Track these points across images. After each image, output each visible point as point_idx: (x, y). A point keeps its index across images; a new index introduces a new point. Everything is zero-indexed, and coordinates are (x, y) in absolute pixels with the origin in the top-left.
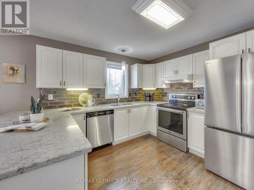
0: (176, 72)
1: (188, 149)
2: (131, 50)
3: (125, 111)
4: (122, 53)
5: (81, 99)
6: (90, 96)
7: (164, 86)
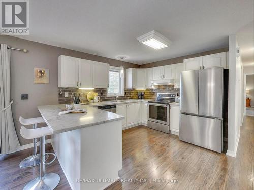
0: (163, 77)
1: (170, 131)
2: (128, 58)
3: (124, 106)
4: (121, 59)
5: (89, 96)
6: (96, 94)
7: (153, 87)
